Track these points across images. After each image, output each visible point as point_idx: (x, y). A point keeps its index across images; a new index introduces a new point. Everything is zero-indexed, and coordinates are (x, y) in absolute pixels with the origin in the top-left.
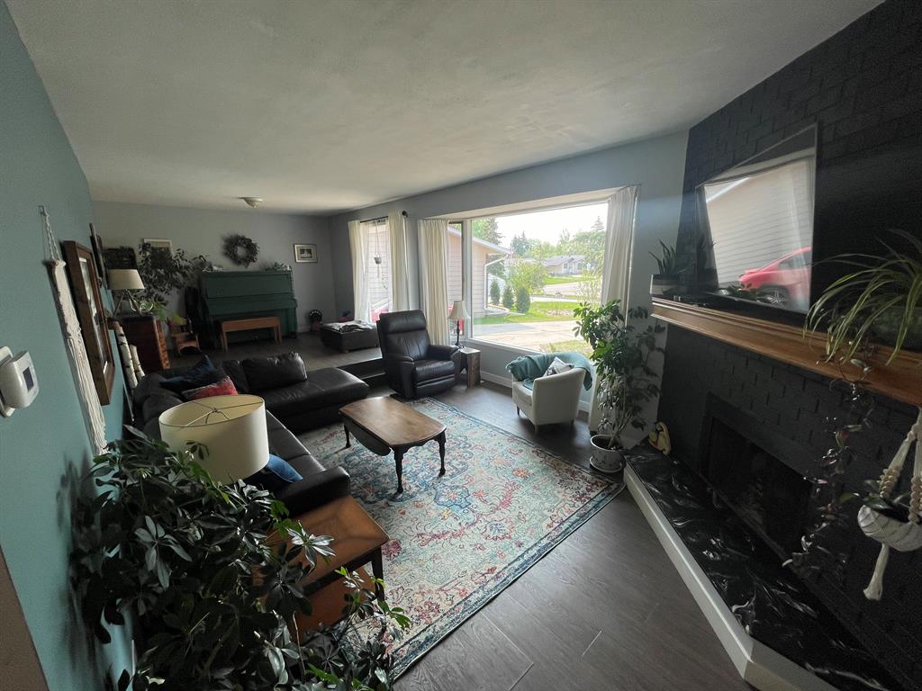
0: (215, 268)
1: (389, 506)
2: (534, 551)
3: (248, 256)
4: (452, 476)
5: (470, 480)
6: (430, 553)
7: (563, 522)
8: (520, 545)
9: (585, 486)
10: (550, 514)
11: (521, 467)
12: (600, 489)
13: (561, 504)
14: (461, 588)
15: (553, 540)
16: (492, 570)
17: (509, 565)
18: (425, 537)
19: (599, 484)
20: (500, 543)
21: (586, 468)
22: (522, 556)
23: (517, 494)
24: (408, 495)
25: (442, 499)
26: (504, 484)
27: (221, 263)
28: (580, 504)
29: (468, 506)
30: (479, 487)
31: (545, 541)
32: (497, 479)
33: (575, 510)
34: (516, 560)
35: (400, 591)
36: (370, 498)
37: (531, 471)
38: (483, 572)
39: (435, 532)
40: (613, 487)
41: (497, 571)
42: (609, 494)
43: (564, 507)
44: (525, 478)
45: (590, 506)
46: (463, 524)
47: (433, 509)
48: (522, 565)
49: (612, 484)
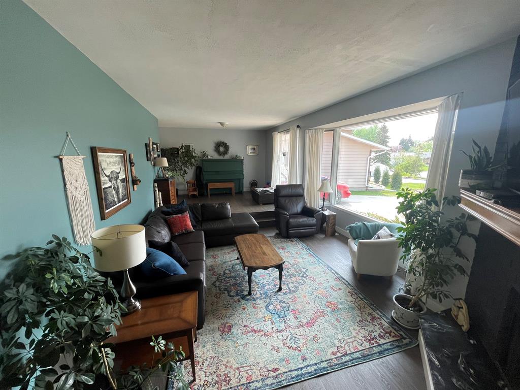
0: (209, 157)
1: (239, 301)
2: (312, 369)
3: (224, 152)
4: (284, 294)
5: (295, 300)
6: (245, 341)
7: (345, 355)
8: (304, 359)
9: (379, 332)
10: (338, 344)
11: (334, 301)
12: (391, 339)
13: (351, 340)
14: (250, 373)
15: (330, 366)
16: (275, 370)
17: (289, 371)
18: (248, 328)
19: (393, 334)
20: (291, 352)
21: (387, 318)
22: (301, 369)
23: (321, 320)
24: (253, 298)
25: (271, 307)
26: (316, 310)
27: (212, 155)
28: (367, 345)
29: (283, 318)
30: (298, 307)
31: (324, 365)
32: (313, 305)
33: (360, 348)
34: (295, 370)
35: (216, 359)
36: (232, 294)
37: (340, 306)
38: (270, 369)
39: (255, 328)
40: (405, 341)
41: (279, 372)
42: (398, 346)
43: (352, 342)
44: (333, 310)
45: (376, 350)
46: (274, 329)
47: (262, 312)
48: (297, 376)
49: (405, 338)
